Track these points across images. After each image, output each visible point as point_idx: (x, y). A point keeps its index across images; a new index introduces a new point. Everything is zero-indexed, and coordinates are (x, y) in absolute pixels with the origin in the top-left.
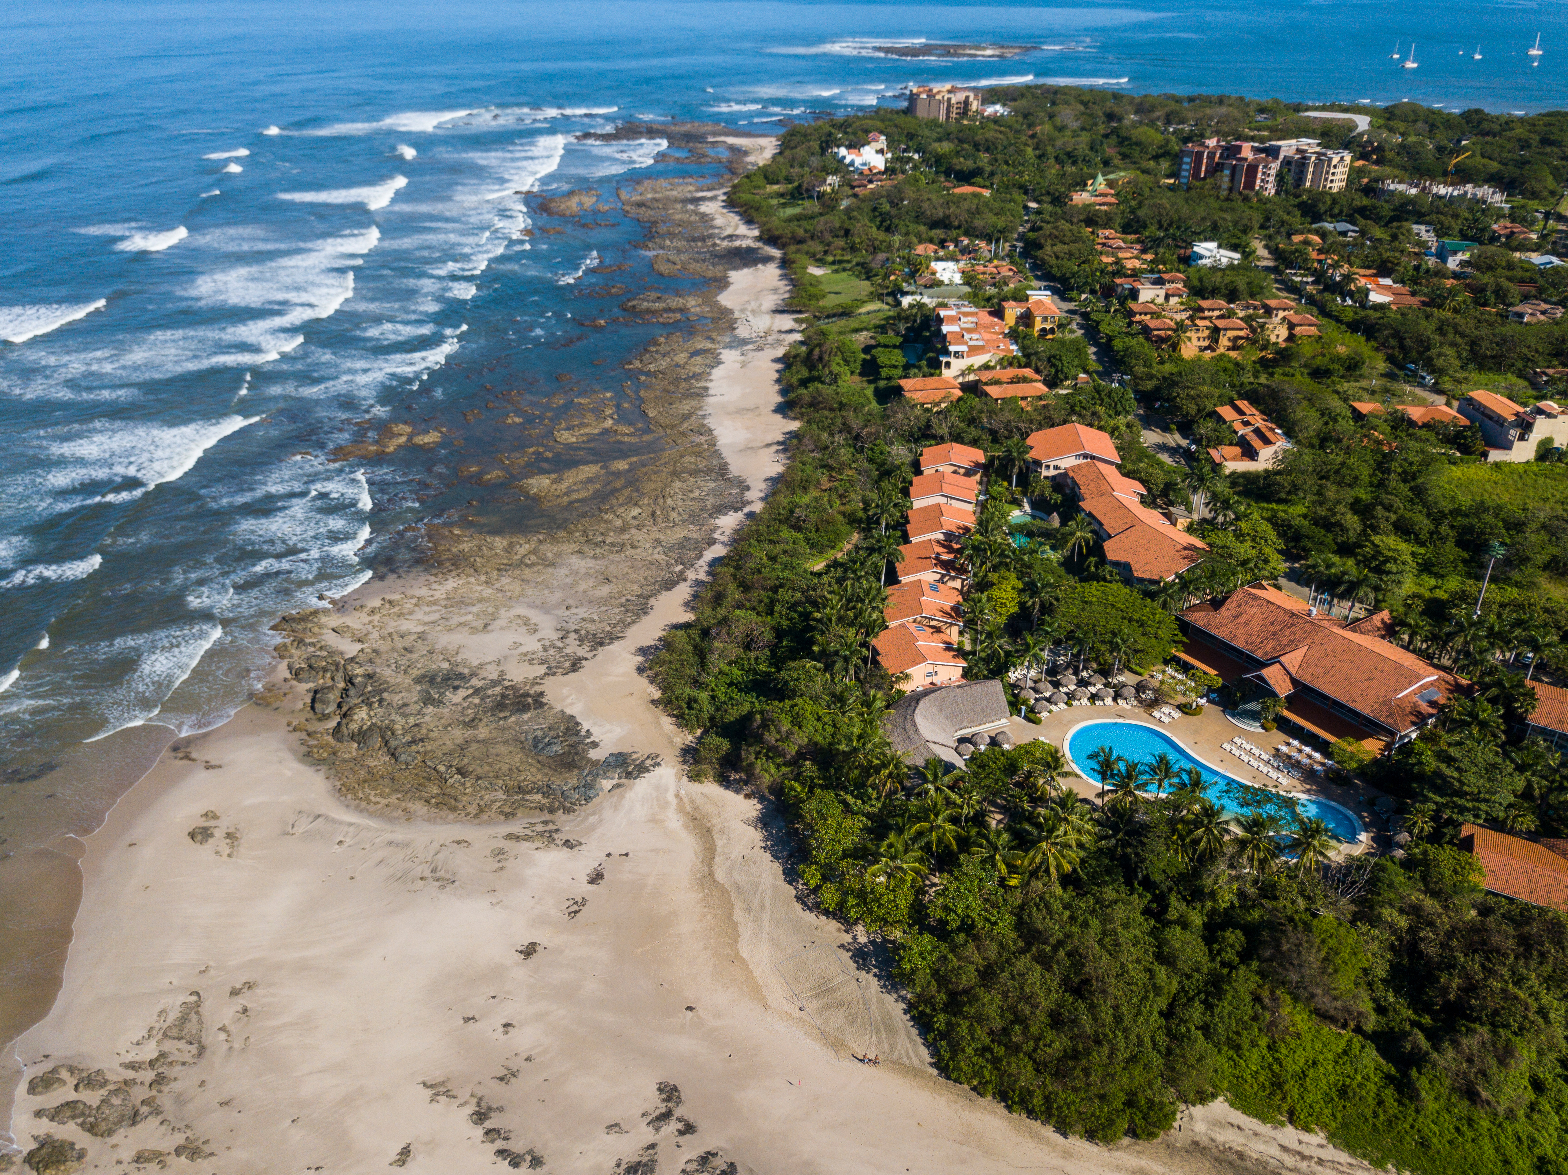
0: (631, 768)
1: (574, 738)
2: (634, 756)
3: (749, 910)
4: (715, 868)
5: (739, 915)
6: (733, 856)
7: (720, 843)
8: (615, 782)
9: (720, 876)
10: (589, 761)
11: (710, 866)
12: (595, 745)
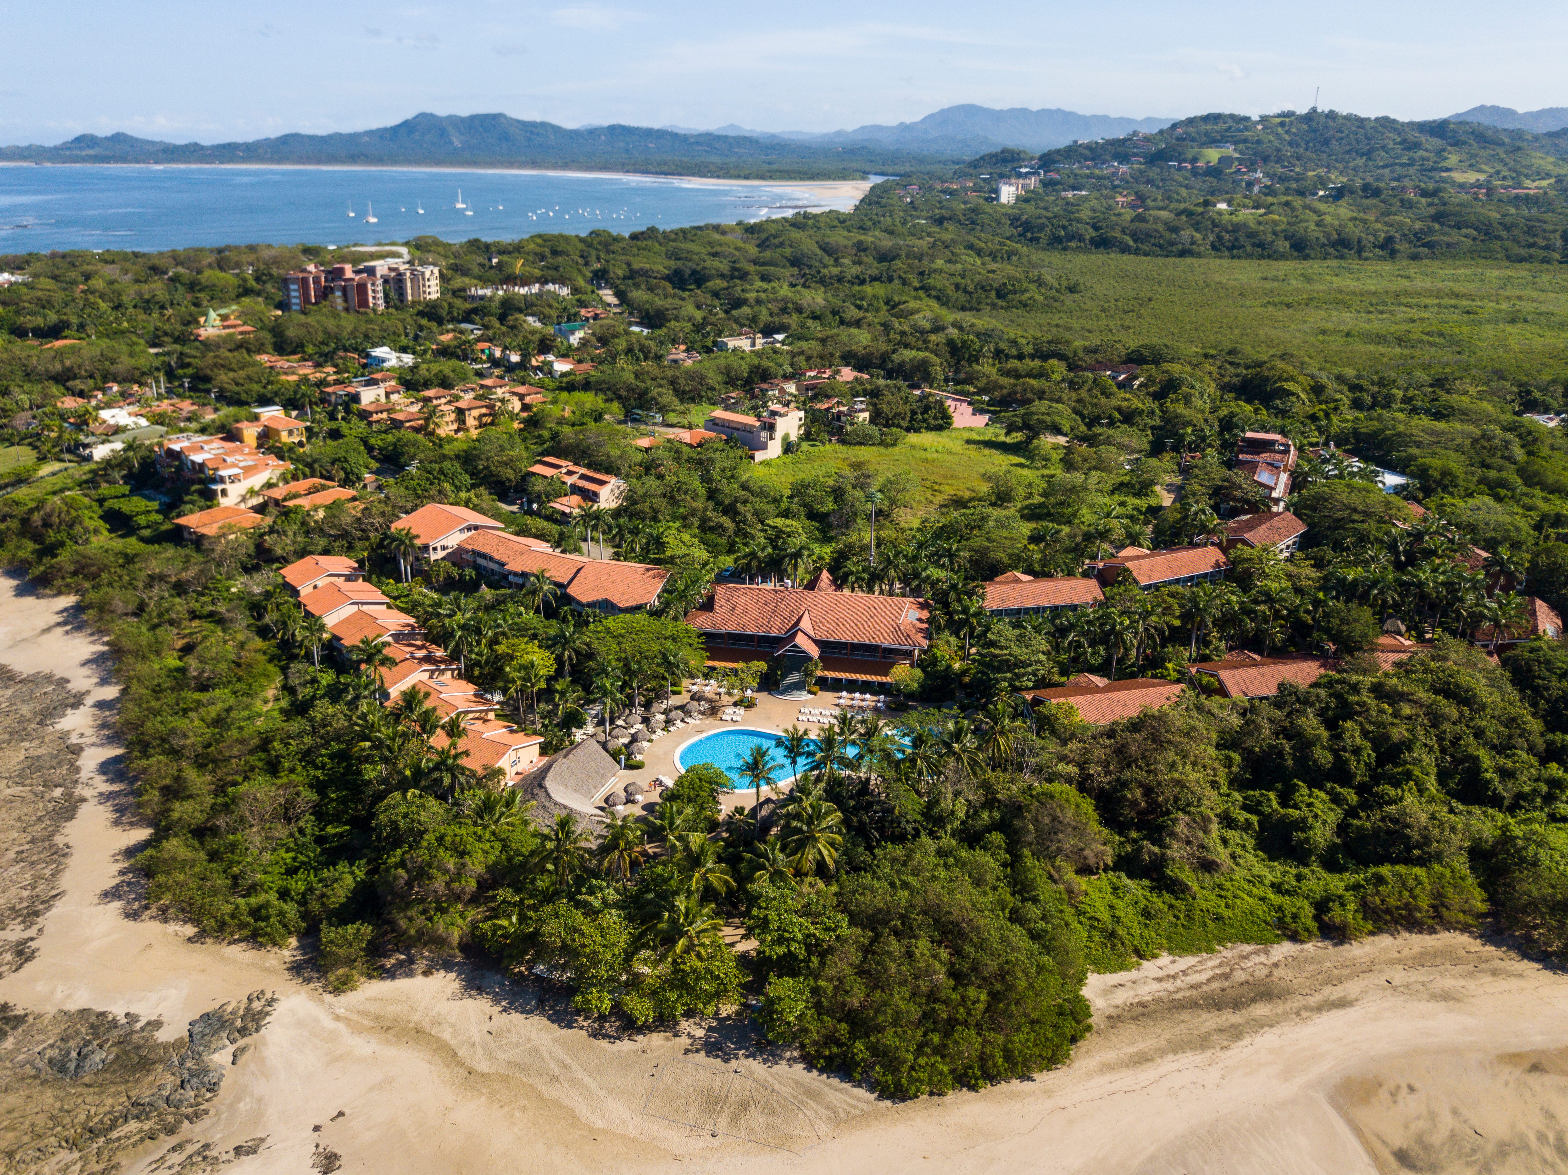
0: (239, 1023)
1: (115, 1034)
2: (229, 1009)
3: (554, 1079)
4: (468, 1062)
5: (551, 1092)
6: (476, 1038)
7: (446, 1035)
8: (231, 1048)
9: (484, 1066)
10: (165, 1046)
11: (461, 1064)
12: (156, 1024)
